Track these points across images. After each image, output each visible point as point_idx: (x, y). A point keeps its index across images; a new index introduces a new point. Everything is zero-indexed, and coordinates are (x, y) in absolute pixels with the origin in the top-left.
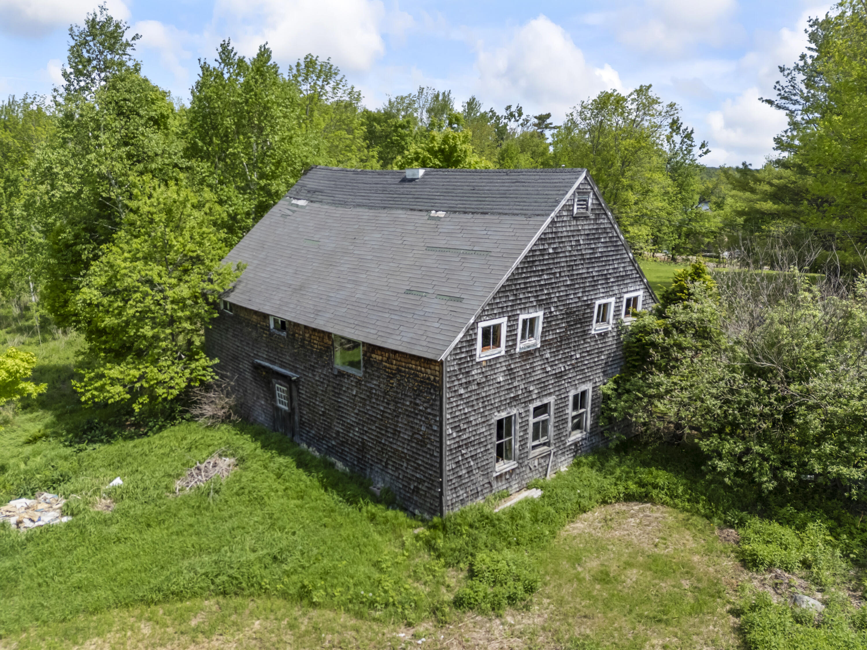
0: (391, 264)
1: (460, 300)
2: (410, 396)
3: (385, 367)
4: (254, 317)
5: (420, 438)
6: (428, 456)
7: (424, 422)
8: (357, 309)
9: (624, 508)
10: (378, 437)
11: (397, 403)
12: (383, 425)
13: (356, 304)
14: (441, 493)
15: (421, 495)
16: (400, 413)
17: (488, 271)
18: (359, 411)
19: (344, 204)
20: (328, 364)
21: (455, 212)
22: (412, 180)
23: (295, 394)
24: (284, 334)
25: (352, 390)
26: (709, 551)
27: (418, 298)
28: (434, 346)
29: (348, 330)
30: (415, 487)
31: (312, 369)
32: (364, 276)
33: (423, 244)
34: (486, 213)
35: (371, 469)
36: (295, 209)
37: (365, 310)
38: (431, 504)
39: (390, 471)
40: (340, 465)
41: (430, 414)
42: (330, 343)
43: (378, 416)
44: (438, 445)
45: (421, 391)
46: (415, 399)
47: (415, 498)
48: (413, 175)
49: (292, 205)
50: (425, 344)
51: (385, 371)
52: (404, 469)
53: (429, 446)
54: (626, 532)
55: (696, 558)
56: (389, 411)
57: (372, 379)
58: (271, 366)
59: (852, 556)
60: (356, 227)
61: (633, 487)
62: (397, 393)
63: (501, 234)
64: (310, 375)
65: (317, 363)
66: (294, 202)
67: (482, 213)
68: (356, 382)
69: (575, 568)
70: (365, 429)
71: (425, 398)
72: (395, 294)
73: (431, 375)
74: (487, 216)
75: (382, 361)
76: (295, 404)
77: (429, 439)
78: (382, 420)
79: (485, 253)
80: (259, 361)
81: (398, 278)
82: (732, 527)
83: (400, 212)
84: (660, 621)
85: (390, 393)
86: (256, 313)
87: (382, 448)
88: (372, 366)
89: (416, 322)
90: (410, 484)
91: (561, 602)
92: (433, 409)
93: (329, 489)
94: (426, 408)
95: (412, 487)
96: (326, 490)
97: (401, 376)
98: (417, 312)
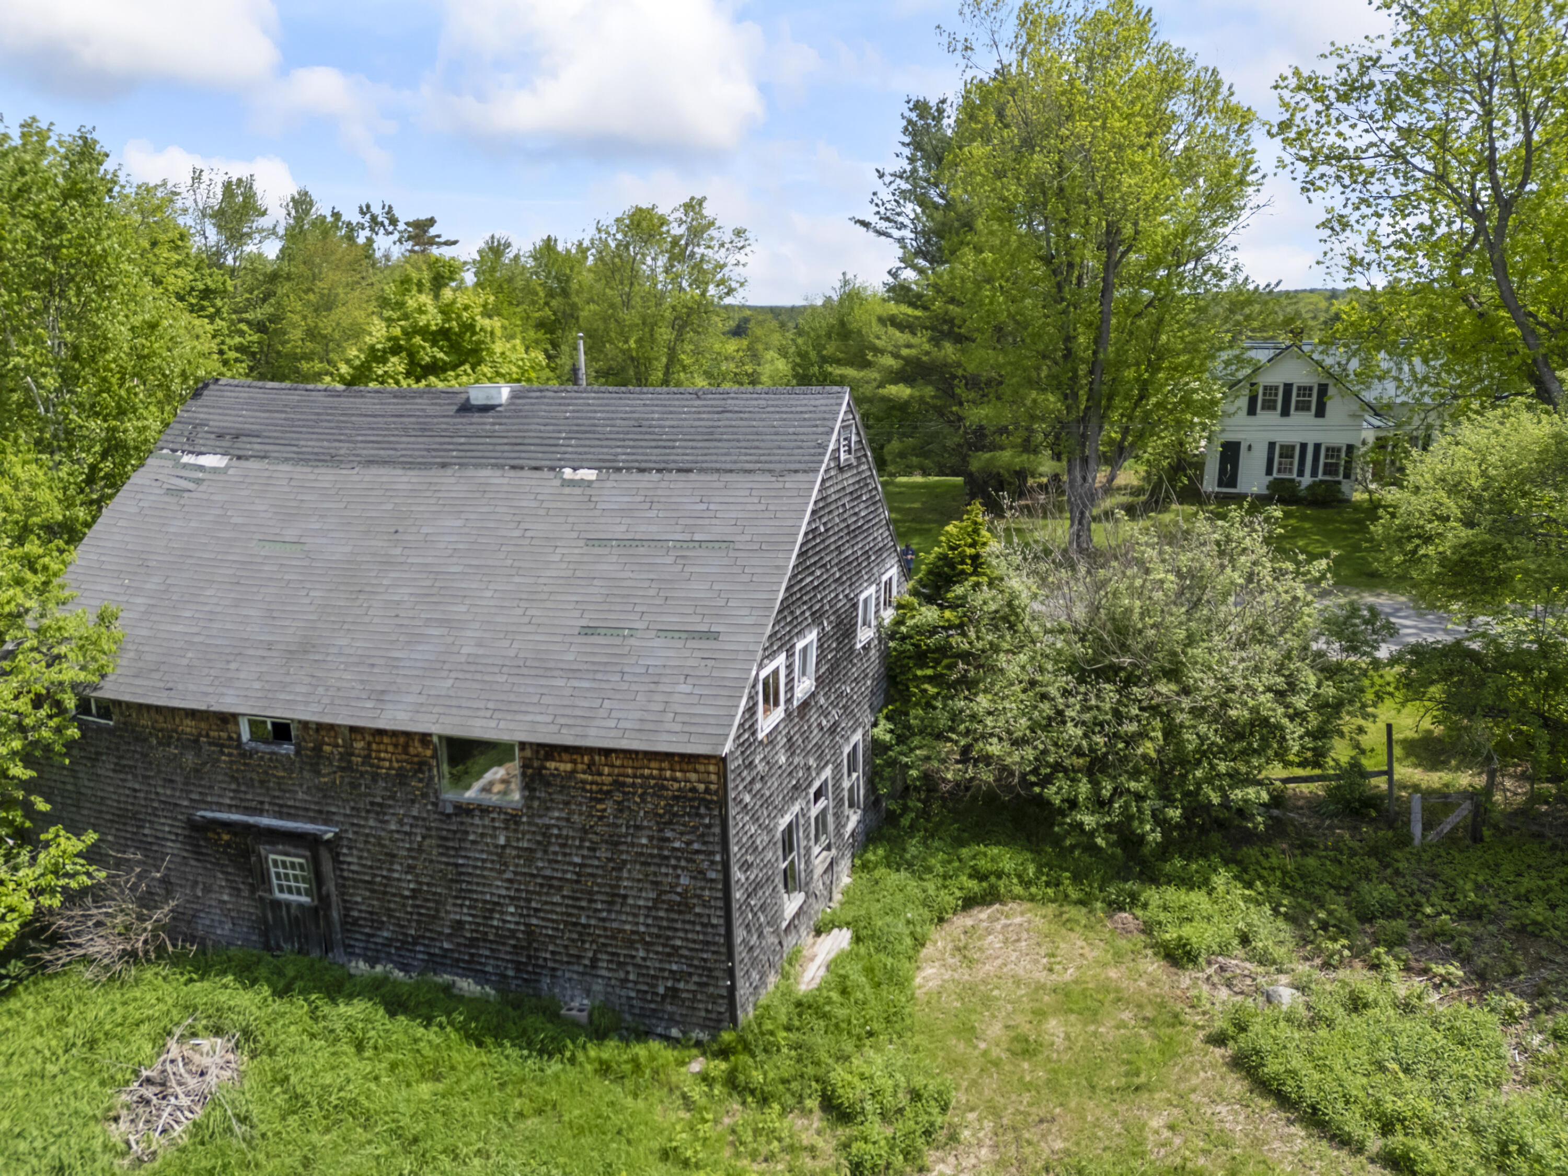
0: (517, 579)
1: (711, 636)
2: (650, 828)
3: (584, 782)
4: (188, 722)
5: (678, 898)
6: (698, 928)
7: (683, 869)
8: (478, 677)
9: (969, 922)
10: (569, 915)
11: (617, 844)
12: (582, 891)
13: (472, 668)
14: (732, 989)
15: (683, 1000)
16: (625, 862)
17: (746, 578)
18: (515, 873)
19: (333, 460)
20: (424, 795)
21: (619, 470)
22: (486, 409)
23: (327, 867)
24: (287, 749)
25: (494, 837)
26: (1118, 956)
27: (618, 641)
28: (701, 730)
29: (479, 723)
30: (667, 988)
31: (379, 810)
32: (463, 609)
33: (575, 535)
34: (689, 471)
35: (553, 977)
36: (201, 475)
37: (502, 679)
38: (707, 1011)
39: (604, 973)
40: (467, 986)
41: (698, 852)
42: (429, 753)
43: (569, 876)
44: (720, 904)
45: (675, 815)
46: (661, 830)
47: (669, 1008)
48: (488, 398)
49: (185, 466)
50: (677, 727)
51: (584, 790)
52: (639, 961)
53: (697, 910)
54: (999, 961)
55: (1113, 973)
56: (596, 863)
57: (548, 809)
58: (251, 820)
59: (1283, 909)
60: (390, 507)
61: (973, 885)
62: (616, 825)
63: (739, 507)
64: (371, 823)
65: (393, 798)
66: (187, 459)
67: (679, 470)
68: (506, 821)
69: (975, 1047)
70: (534, 905)
71: (684, 825)
72: (559, 639)
73: (699, 781)
74: (692, 476)
75: (574, 771)
76: (331, 887)
77: (699, 897)
78: (578, 882)
79: (724, 545)
80: (209, 814)
81: (549, 605)
82: (1121, 909)
83: (487, 472)
84: (1137, 1089)
85: (598, 829)
86: (192, 714)
87: (580, 934)
88: (548, 784)
89: (634, 687)
90: (656, 986)
91: (994, 1111)
92: (705, 843)
93: (489, 1040)
94: (688, 843)
95: (661, 990)
96: (480, 1044)
97: (624, 793)
98: (626, 669)
